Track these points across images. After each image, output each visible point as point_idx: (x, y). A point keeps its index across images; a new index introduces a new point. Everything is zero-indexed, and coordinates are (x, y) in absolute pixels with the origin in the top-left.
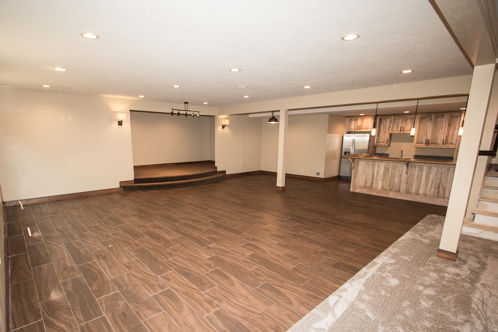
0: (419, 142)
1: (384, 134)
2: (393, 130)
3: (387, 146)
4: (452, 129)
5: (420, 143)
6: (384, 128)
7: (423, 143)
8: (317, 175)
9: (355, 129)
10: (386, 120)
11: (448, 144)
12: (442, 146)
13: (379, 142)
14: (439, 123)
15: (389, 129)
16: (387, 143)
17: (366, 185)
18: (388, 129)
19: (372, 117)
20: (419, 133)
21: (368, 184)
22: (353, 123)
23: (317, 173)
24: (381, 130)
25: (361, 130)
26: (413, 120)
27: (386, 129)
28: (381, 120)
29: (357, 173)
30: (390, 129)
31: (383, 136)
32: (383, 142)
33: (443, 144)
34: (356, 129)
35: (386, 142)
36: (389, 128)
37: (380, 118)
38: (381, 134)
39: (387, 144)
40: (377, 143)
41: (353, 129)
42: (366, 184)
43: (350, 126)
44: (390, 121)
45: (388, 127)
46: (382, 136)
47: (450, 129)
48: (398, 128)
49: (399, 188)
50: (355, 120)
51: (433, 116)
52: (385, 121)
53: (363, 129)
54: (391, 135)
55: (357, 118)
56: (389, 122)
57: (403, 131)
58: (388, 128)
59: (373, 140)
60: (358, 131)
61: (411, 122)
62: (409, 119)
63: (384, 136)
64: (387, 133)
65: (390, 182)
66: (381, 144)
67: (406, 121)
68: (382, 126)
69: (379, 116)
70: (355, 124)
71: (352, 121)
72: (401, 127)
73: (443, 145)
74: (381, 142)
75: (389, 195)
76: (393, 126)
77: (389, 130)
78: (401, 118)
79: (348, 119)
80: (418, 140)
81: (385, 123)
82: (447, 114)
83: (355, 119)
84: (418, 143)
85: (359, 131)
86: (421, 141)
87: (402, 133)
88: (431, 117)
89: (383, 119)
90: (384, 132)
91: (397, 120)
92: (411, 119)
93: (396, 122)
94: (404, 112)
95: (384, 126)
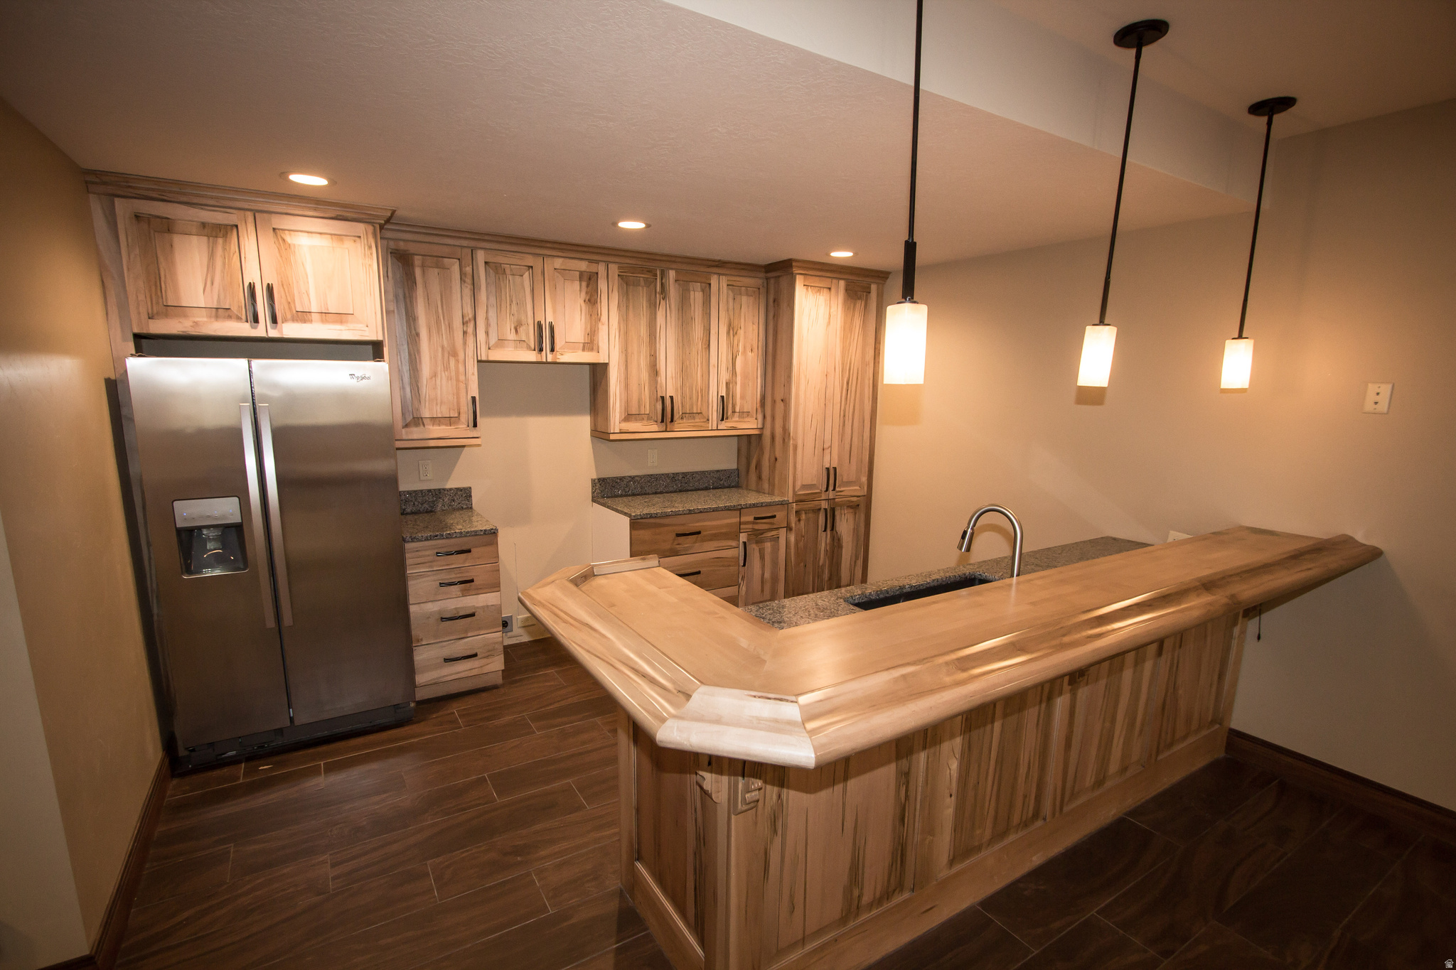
1: (447, 368)
2: (493, 341)
4: (741, 349)
5: (638, 417)
6: (438, 322)
7: (650, 417)
9: (219, 310)
10: (443, 270)
11: (737, 414)
12: (717, 429)
13: (418, 420)
14: (696, 314)
15: (470, 329)
16: (475, 425)
18: (465, 333)
19: (362, 228)
20: (626, 366)
22: (190, 254)
24: (418, 335)
25: (291, 330)
26: (590, 287)
27: (450, 327)
28: (401, 259)
30: (475, 334)
31: (441, 379)
32: (450, 420)
33: (720, 418)
34: (239, 319)
35: (465, 419)
36: (470, 320)
37: (399, 246)
38: (426, 369)
39: (476, 432)
40: (406, 426)
41: (202, 316)
43: (157, 278)
44: (468, 280)
45: (464, 317)
46: (434, 375)
47: (735, 348)
48: (520, 330)
50: (203, 225)
51: (672, 274)
52: (436, 271)
53: (303, 316)
55: (219, 219)
56: (463, 281)
57: (552, 350)
58: (465, 325)
61: (583, 296)
62: (569, 276)
63: (448, 379)
64: (461, 355)
66: (433, 431)
67: (557, 289)
68: (420, 309)
69: (390, 234)
70: (211, 266)
71: (169, 231)
72: (540, 324)
73: (723, 425)
74: (434, 420)
76: (491, 313)
77: (470, 340)
78: (530, 267)
79: (121, 208)
80: (626, 403)
81: (435, 290)
82: (719, 274)
83: (205, 214)
84: (629, 418)
85: (273, 333)
86: (639, 407)
87: (547, 363)
88: (664, 281)
89: (417, 260)
90: (440, 350)
91: (511, 277)
92: (580, 278)
93: (503, 293)
94: (615, 224)
95: (437, 312)
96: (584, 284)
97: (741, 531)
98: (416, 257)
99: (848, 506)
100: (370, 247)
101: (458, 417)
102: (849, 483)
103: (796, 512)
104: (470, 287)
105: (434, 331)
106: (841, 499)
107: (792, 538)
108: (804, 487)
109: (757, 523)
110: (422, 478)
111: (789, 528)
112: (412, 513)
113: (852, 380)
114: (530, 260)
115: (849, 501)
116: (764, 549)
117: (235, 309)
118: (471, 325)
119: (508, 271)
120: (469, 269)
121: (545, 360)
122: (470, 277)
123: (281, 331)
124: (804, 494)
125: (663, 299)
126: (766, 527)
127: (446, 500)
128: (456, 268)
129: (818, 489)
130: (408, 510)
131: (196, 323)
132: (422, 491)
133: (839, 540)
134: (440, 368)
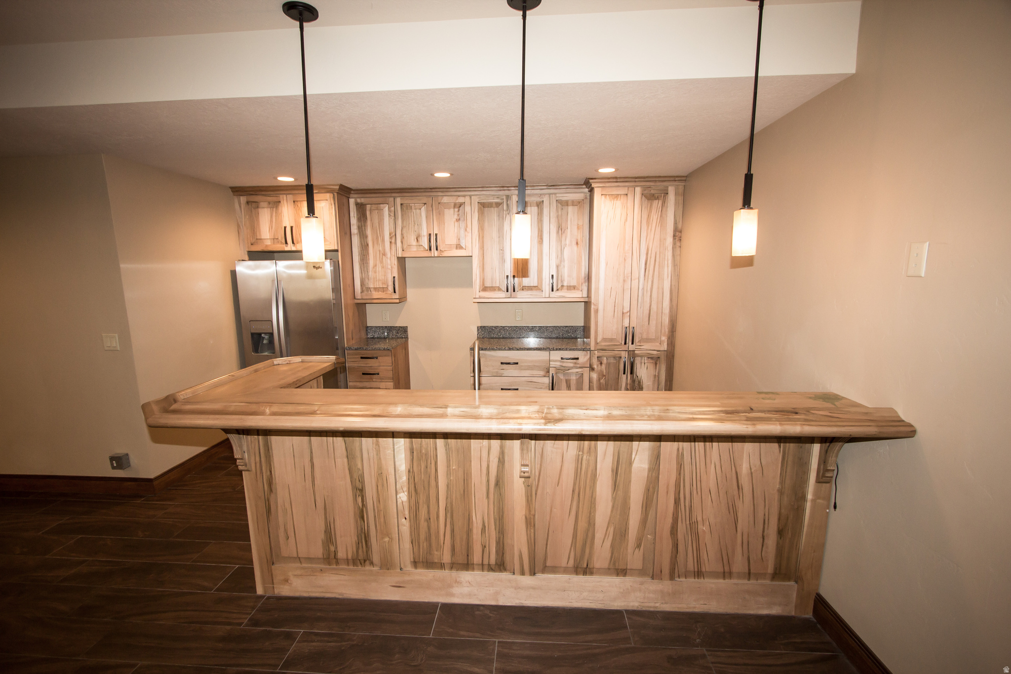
0: (488, 284)
1: (382, 262)
2: (405, 247)
3: (398, 301)
4: (568, 242)
5: (493, 289)
6: (377, 239)
7: (499, 289)
8: (113, 468)
9: (275, 239)
10: (380, 211)
11: (565, 288)
12: (549, 297)
13: (368, 289)
15: (393, 240)
16: (395, 292)
17: (335, 553)
18: (391, 242)
19: (328, 196)
20: (483, 257)
21: (346, 544)
22: (265, 216)
23: (112, 459)
24: (368, 245)
26: (460, 211)
27: (383, 240)
28: (361, 208)
29: (271, 490)
30: (396, 243)
31: (379, 268)
32: (384, 290)
33: (553, 290)
34: (282, 243)
35: (391, 288)
36: (393, 236)
37: (359, 200)
38: (371, 263)
39: (397, 296)
40: (362, 292)
41: (269, 243)
42: (332, 548)
43: (254, 228)
44: (392, 214)
45: (390, 234)
46: (375, 266)
47: (563, 243)
48: (420, 239)
49: (498, 543)
50: (269, 203)
51: (514, 198)
52: (376, 211)
54: (402, 261)
55: (274, 199)
56: (390, 215)
57: (437, 249)
58: (391, 238)
59: (349, 281)
60: (287, 249)
61: (456, 217)
62: (447, 206)
63: (383, 267)
64: (389, 255)
65: (452, 524)
66: (376, 295)
67: (440, 214)
68: (369, 232)
69: (356, 196)
70: (271, 221)
71: (258, 207)
72: (430, 235)
73: (554, 294)
74: (375, 289)
75: (456, 590)
76: (404, 231)
77: (393, 245)
78: (425, 204)
79: (243, 199)
80: (483, 281)
81: (376, 221)
82: (549, 193)
83: (270, 199)
84: (485, 289)
85: (294, 249)
86: (492, 282)
87: (434, 257)
88: (508, 202)
89: (368, 207)
90: (378, 252)
91: (414, 211)
92: (454, 206)
93: (410, 219)
94: (432, 175)
95: (377, 232)
96: (456, 210)
97: (551, 366)
98: (368, 206)
99: (649, 358)
100: (332, 205)
101: (387, 288)
102: (648, 340)
103: (597, 357)
104: (393, 218)
105: (375, 243)
106: (641, 352)
107: (594, 376)
108: (604, 340)
109: (563, 362)
110: (384, 320)
111: (592, 369)
112: (378, 338)
113: (650, 261)
114: (425, 200)
115: (648, 353)
116: (570, 380)
117: (280, 238)
118: (394, 238)
119: (413, 208)
120: (393, 209)
121: (433, 256)
122: (393, 213)
123: (296, 248)
124: (605, 346)
125: (508, 214)
126: (571, 365)
127: (394, 332)
128: (387, 208)
129: (619, 342)
130: (376, 336)
131: (267, 246)
132: (382, 327)
133: (639, 382)
134: (378, 262)
